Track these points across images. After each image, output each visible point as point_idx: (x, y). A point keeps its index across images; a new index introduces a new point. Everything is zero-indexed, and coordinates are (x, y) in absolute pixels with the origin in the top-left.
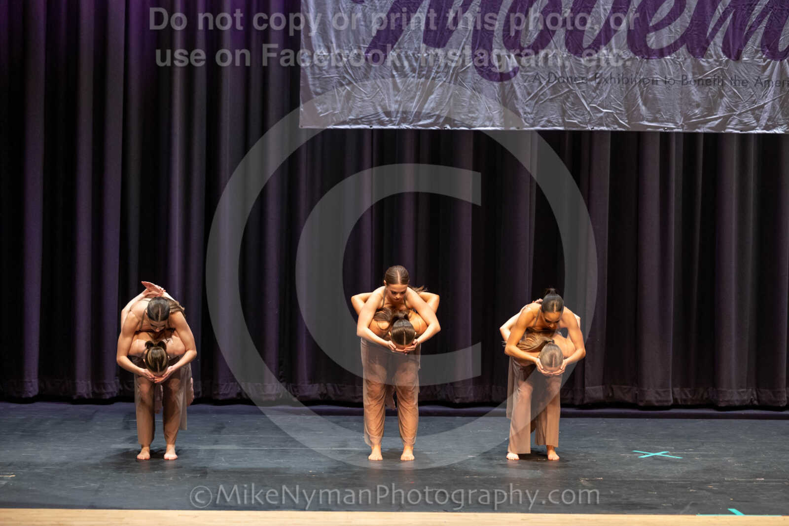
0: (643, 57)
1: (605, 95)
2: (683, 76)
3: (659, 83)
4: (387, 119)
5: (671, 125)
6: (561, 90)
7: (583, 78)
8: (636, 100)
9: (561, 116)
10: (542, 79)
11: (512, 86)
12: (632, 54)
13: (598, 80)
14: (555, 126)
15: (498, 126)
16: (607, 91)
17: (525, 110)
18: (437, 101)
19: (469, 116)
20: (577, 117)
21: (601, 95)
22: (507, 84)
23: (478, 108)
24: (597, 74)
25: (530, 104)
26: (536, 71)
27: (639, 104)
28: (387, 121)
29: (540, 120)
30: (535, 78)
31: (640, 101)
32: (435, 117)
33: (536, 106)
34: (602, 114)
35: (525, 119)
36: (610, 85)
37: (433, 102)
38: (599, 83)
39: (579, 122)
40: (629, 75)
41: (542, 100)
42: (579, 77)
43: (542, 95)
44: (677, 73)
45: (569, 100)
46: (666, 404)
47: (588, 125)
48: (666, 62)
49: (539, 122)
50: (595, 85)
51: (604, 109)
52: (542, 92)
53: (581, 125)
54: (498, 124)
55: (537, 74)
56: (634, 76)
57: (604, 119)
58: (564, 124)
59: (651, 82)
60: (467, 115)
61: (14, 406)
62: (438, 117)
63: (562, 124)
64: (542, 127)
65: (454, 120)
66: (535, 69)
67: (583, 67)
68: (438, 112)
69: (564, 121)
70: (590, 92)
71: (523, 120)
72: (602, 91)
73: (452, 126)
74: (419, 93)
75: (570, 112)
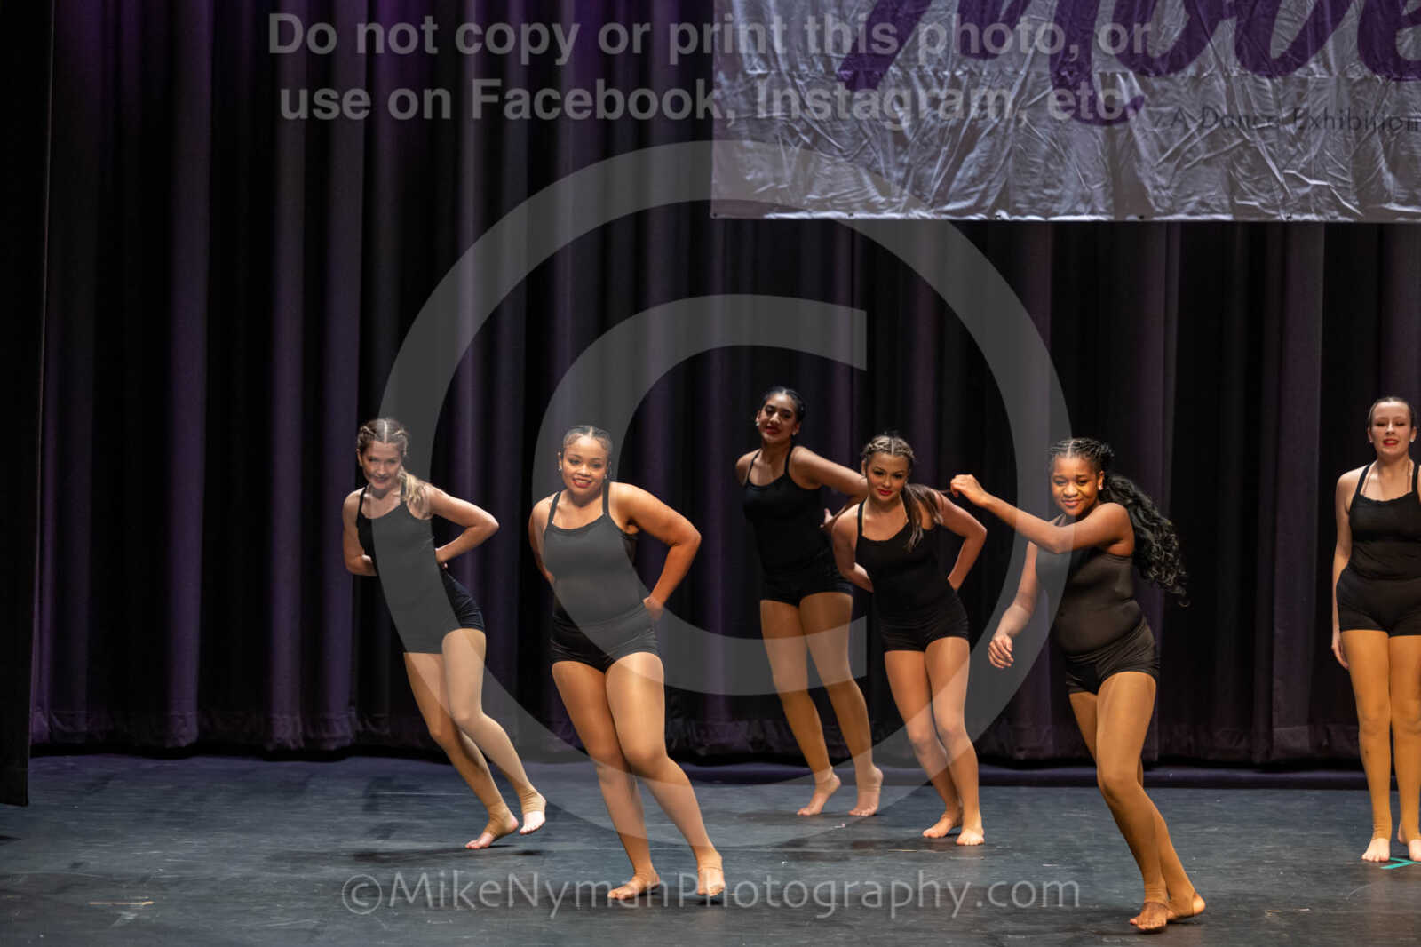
0: (1389, 77)
1: (1313, 153)
4: (882, 199)
6: (1226, 140)
7: (1270, 119)
8: (1374, 160)
9: (1227, 193)
10: (1189, 121)
11: (1130, 133)
12: (1367, 72)
13: (1299, 122)
14: (1214, 212)
15: (1102, 214)
16: (1319, 143)
17: (1156, 181)
18: (981, 164)
19: (1045, 194)
20: (1258, 196)
21: (1307, 152)
22: (1121, 131)
23: (1063, 177)
24: (1296, 110)
25: (1166, 169)
26: (1178, 104)
27: (1380, 170)
28: (882, 204)
29: (1184, 201)
30: (1176, 118)
31: (1383, 164)
32: (977, 196)
33: (1179, 173)
34: (1307, 190)
35: (1156, 199)
36: (1324, 131)
37: (973, 168)
38: (1302, 128)
39: (1261, 204)
40: (1362, 111)
41: (1189, 161)
42: (1263, 116)
43: (1190, 151)
45: (1244, 161)
47: (1282, 211)
49: (1184, 205)
50: (1293, 132)
51: (1311, 178)
52: (1189, 146)
53: (1266, 211)
54: (1102, 209)
55: (1180, 110)
56: (1371, 114)
57: (1312, 200)
58: (1234, 208)
59: (1405, 126)
60: (1041, 192)
61: (150, 764)
62: (984, 195)
63: (1230, 210)
64: (1191, 213)
65: (1016, 202)
66: (1176, 101)
67: (1271, 96)
68: (982, 187)
69: (1232, 202)
70: (1285, 146)
71: (1153, 203)
72: (1307, 145)
73: (1011, 214)
74: (945, 149)
75: (1244, 186)
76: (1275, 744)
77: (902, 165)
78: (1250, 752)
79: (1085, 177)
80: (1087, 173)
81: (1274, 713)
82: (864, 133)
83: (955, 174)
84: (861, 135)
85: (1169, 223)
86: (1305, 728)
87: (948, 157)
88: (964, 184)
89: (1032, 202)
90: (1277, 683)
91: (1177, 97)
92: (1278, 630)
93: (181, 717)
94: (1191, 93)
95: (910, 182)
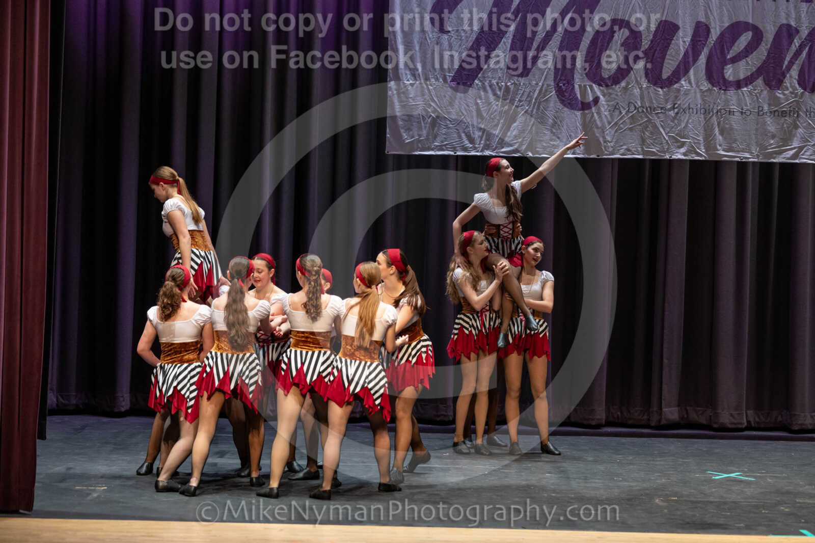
0: (720, 89)
1: (683, 125)
2: (759, 107)
3: (736, 114)
4: (471, 146)
5: (747, 155)
6: (640, 119)
7: (662, 108)
8: (712, 129)
9: (640, 145)
10: (622, 109)
11: (593, 116)
12: (710, 86)
13: (676, 110)
14: (635, 154)
15: (579, 154)
16: (686, 121)
17: (605, 138)
18: (520, 129)
20: (656, 146)
21: (680, 125)
22: (588, 114)
23: (560, 136)
24: (674, 106)
25: (610, 133)
26: (616, 101)
27: (715, 134)
28: (471, 148)
29: (619, 148)
30: (615, 108)
31: (717, 131)
32: (518, 144)
33: (616, 134)
34: (679, 144)
35: (605, 147)
36: (688, 115)
37: (515, 131)
38: (677, 113)
39: (657, 151)
40: (707, 105)
41: (621, 129)
42: (658, 107)
43: (622, 124)
44: (753, 104)
45: (648, 129)
46: (740, 426)
47: (666, 154)
48: (743, 93)
49: (619, 150)
50: (673, 115)
51: (681, 138)
52: (621, 122)
53: (660, 154)
54: (579, 152)
55: (618, 103)
56: (712, 106)
57: (682, 149)
58: (644, 153)
59: (728, 113)
60: (548, 143)
61: (105, 420)
62: (521, 144)
63: (641, 153)
64: (621, 155)
65: (536, 148)
66: (615, 99)
67: (662, 97)
68: (520, 140)
69: (642, 149)
70: (669, 122)
71: (603, 148)
72: (680, 121)
73: (533, 154)
74: (502, 121)
75: (649, 141)
76: (663, 417)
77: (481, 129)
78: (649, 420)
79: (570, 136)
80: (572, 134)
81: (663, 402)
82: (462, 113)
83: (507, 133)
84: (461, 114)
85: (613, 159)
86: (677, 408)
87: (503, 125)
88: (512, 138)
89: (544, 148)
90: (665, 387)
91: (616, 97)
92: (665, 361)
93: (122, 397)
94: (624, 96)
95: (484, 137)
